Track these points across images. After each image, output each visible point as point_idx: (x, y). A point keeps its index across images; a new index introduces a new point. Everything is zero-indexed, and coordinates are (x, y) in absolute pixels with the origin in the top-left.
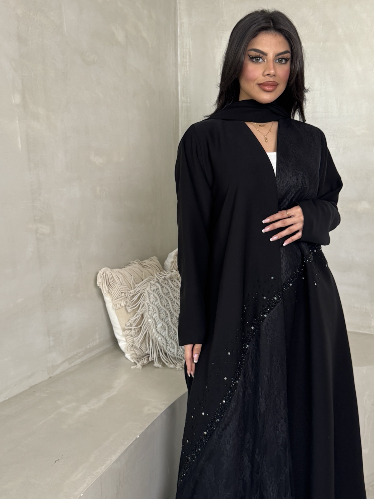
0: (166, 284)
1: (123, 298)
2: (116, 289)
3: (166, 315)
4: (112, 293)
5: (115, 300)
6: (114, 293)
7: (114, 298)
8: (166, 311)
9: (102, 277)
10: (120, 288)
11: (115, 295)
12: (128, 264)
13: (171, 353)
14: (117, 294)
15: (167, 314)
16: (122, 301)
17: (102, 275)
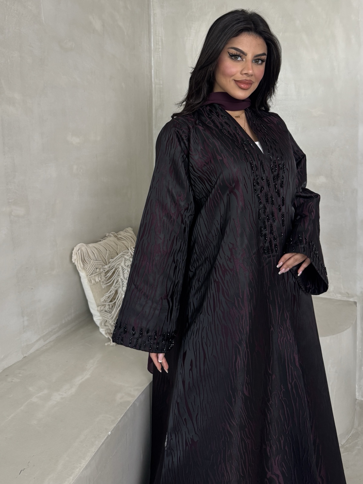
1: (98, 273)
2: (90, 265)
9: (78, 253)
11: (90, 271)
12: (104, 237)
16: (97, 276)
17: (78, 251)
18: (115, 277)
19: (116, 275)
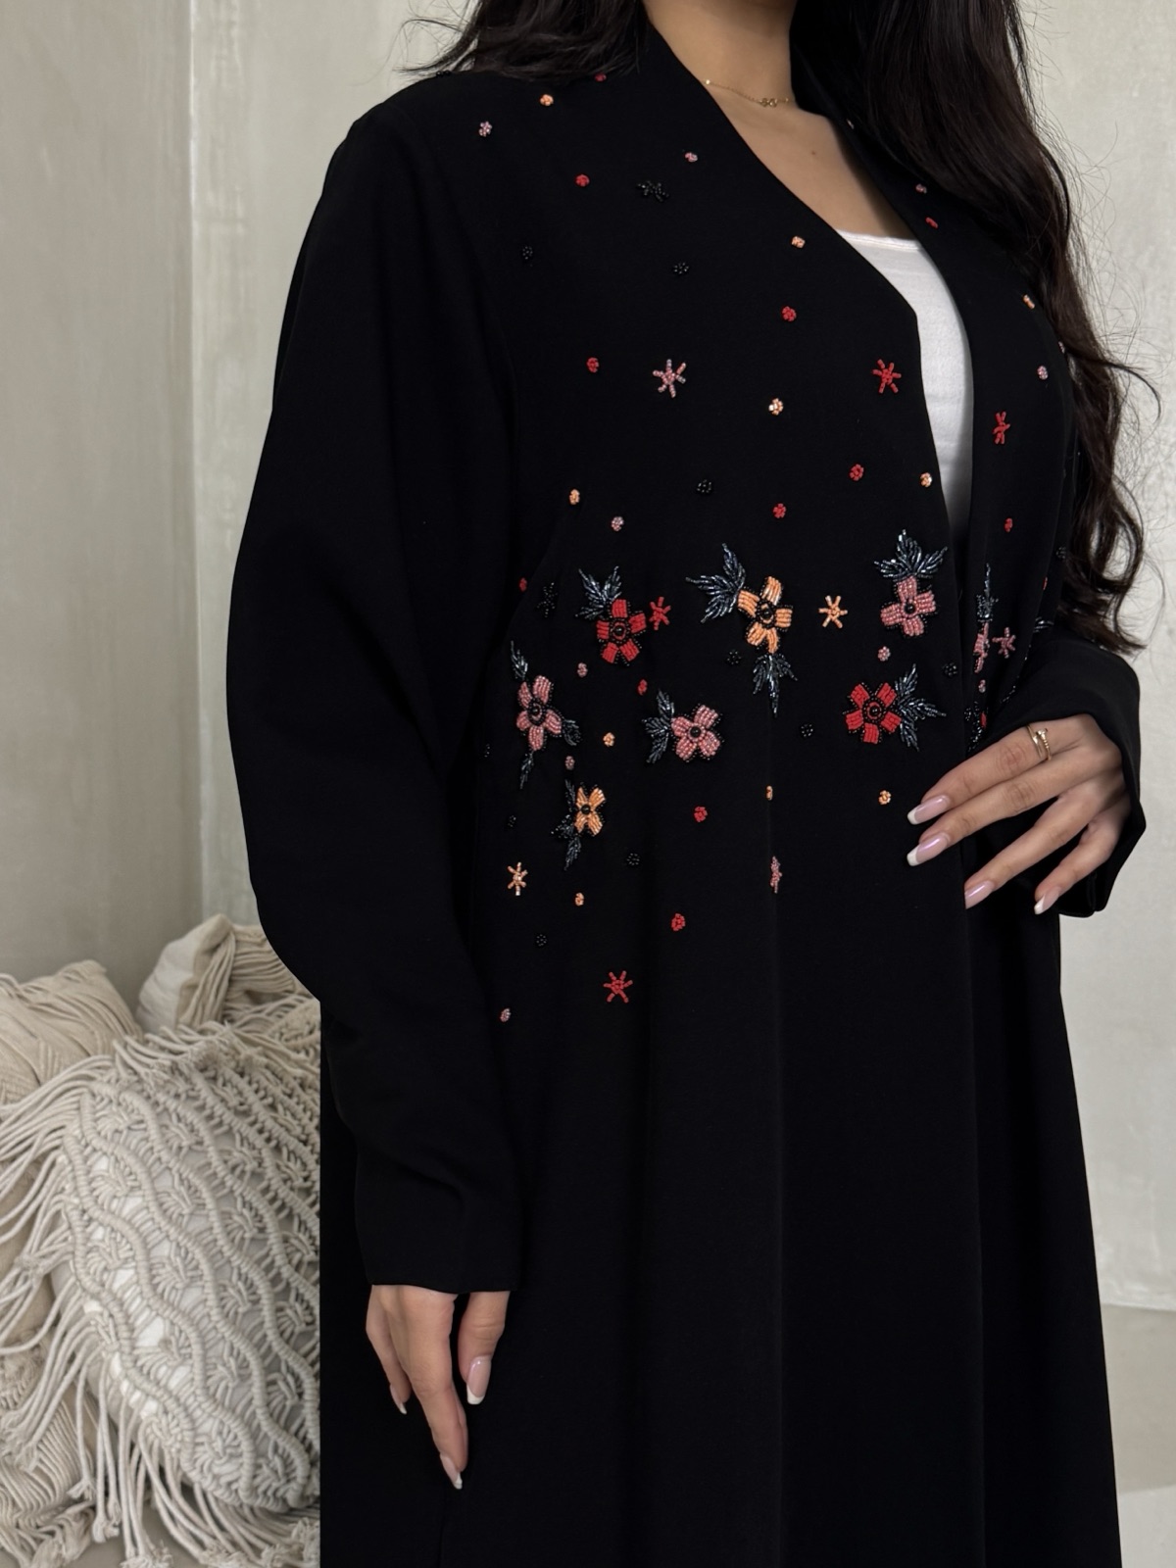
0: (183, 1096)
13: (219, 1486)
15: (196, 1268)
18: (40, 1197)
19: (44, 1190)
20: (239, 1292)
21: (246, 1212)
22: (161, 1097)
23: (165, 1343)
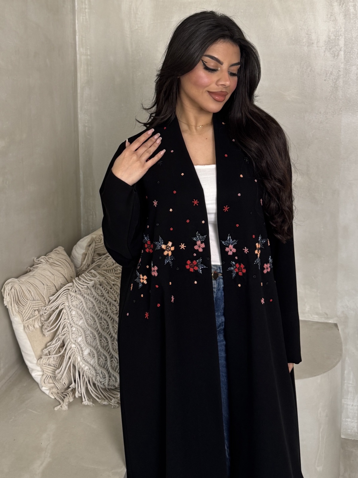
0: (90, 294)
1: (36, 317)
2: (27, 307)
3: (94, 338)
4: (22, 312)
5: (26, 321)
6: (25, 313)
7: (25, 319)
8: (94, 332)
9: (10, 293)
10: (33, 304)
11: (27, 315)
13: (101, 384)
14: (29, 314)
15: (95, 336)
16: (36, 321)
20: (104, 341)
21: (105, 322)
22: (85, 295)
23: (89, 354)
